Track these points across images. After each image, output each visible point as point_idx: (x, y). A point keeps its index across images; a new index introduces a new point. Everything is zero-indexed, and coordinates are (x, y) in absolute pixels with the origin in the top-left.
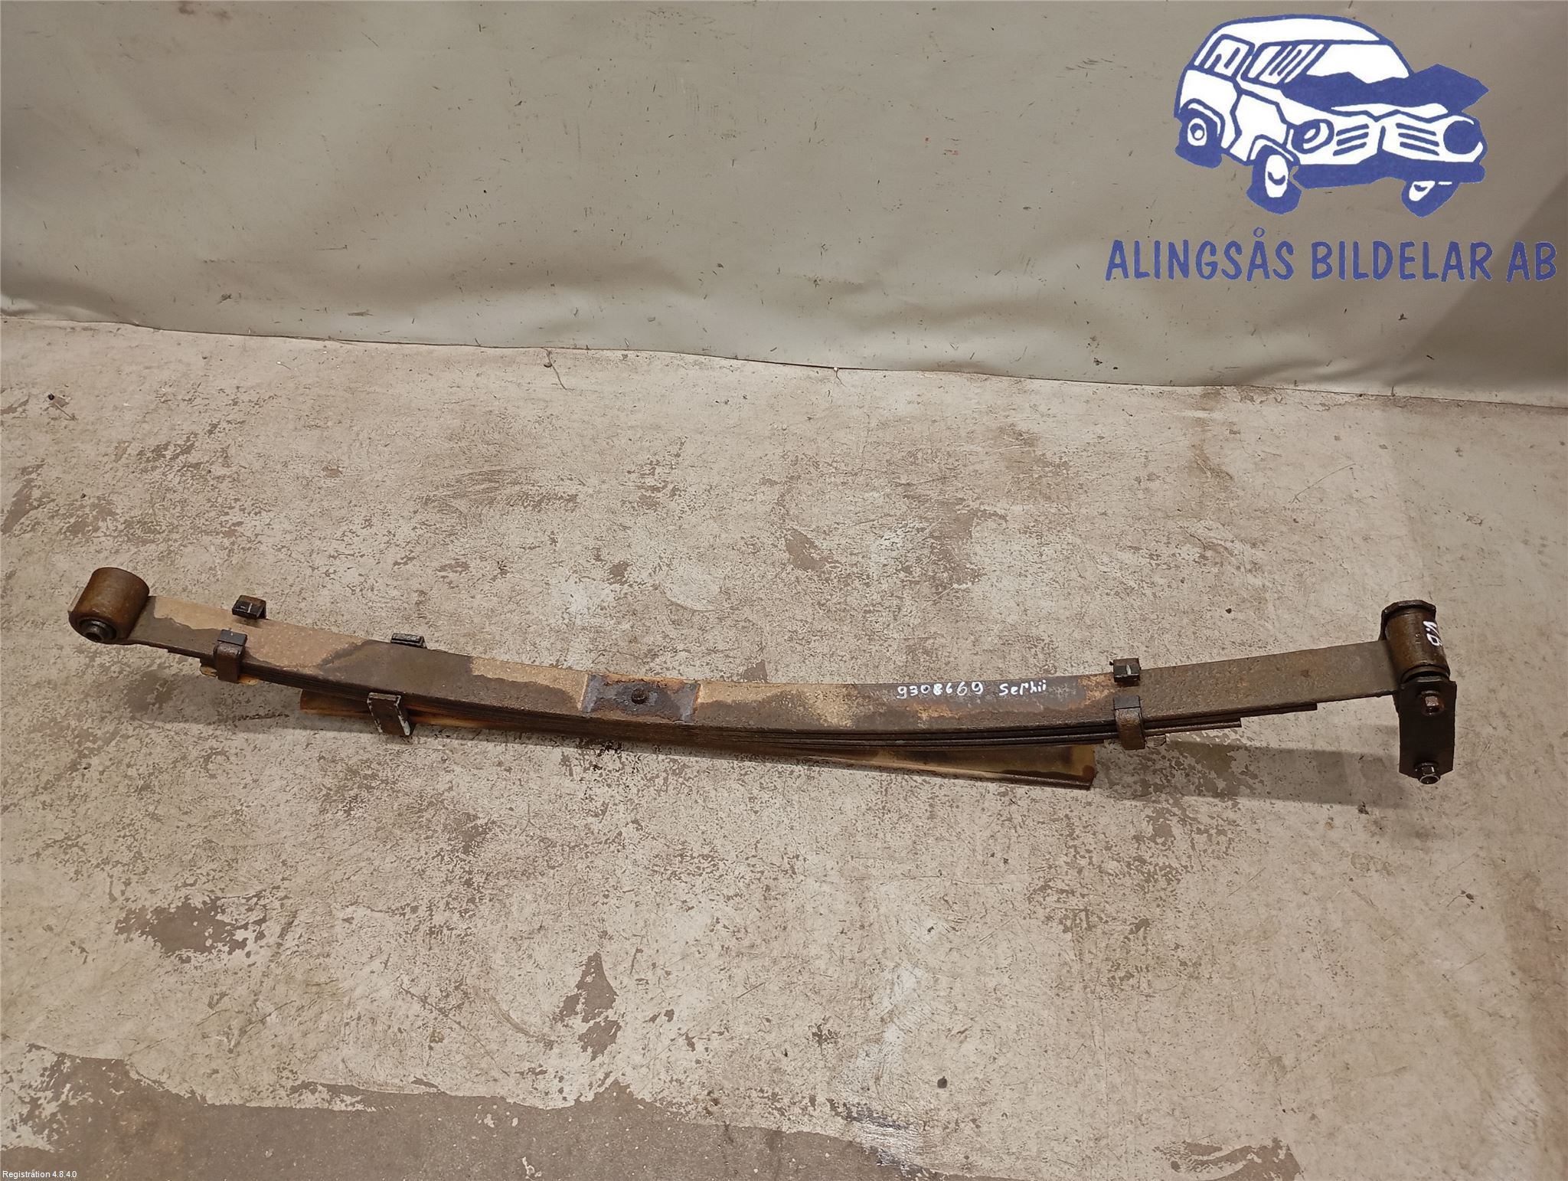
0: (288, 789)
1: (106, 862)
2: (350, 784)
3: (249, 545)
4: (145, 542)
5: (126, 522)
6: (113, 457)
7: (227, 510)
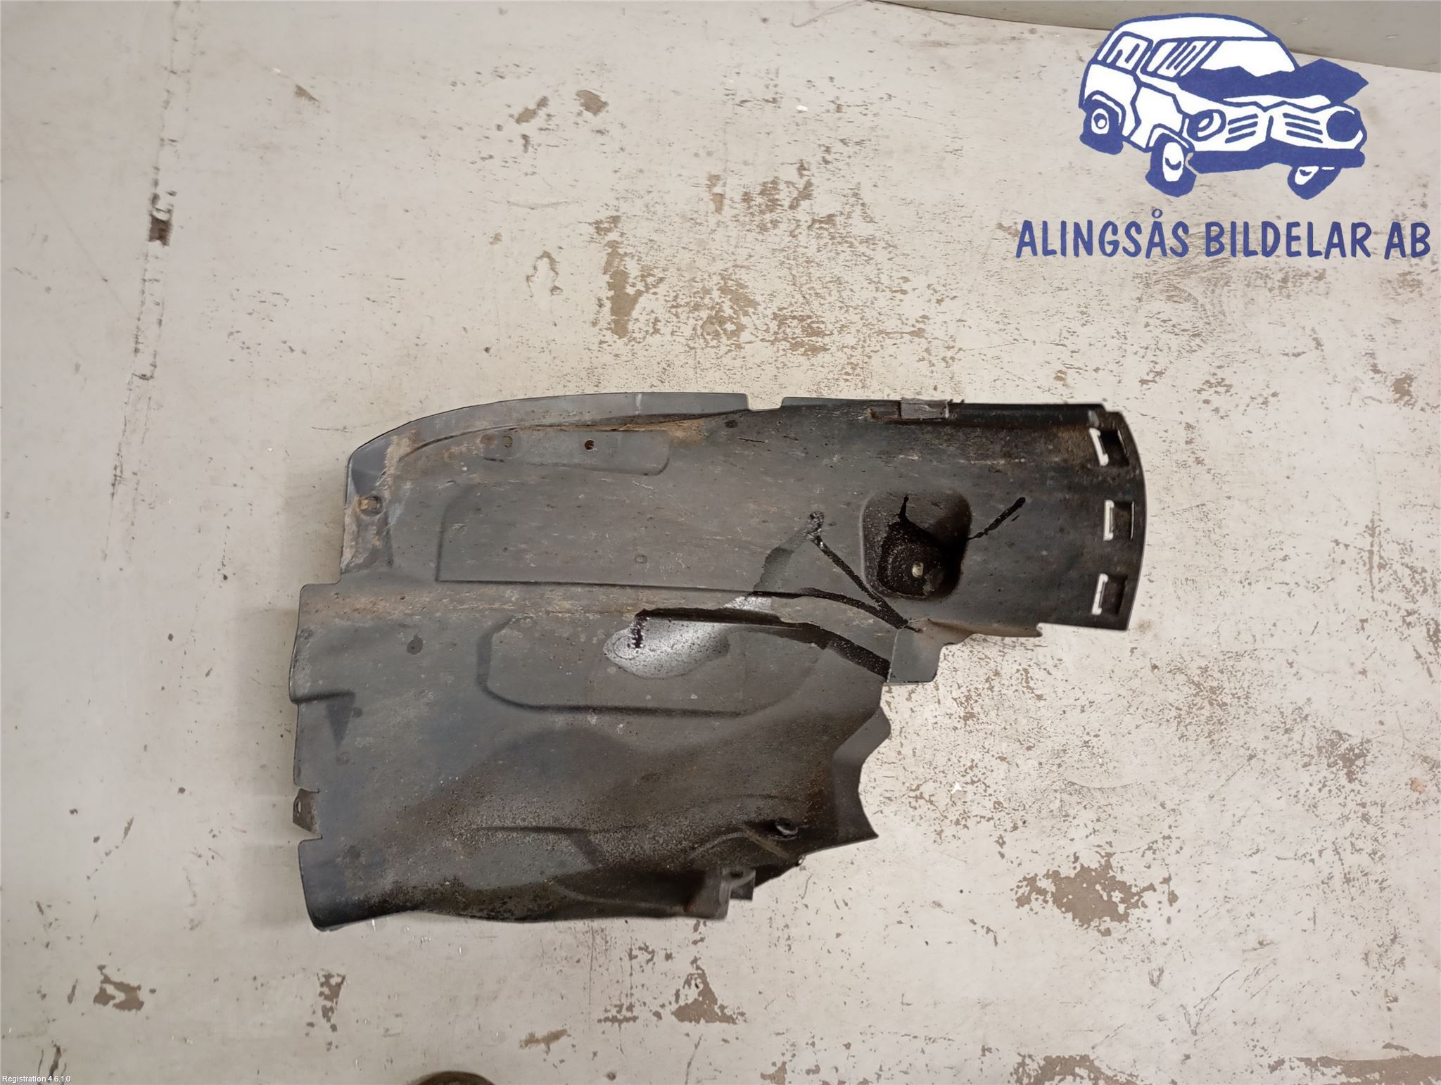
0: (1131, 710)
1: (965, 815)
2: (1198, 700)
3: (949, 354)
4: (815, 350)
5: (775, 316)
6: (712, 206)
7: (899, 296)
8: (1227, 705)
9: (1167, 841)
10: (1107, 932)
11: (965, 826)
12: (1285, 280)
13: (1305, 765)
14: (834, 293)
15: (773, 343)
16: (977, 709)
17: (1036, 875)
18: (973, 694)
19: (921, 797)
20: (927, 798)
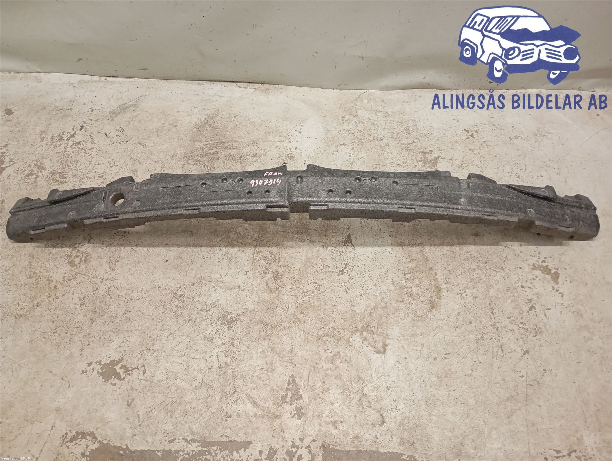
1: (71, 339)
2: (174, 299)
5: (51, 173)
6: (40, 140)
7: (97, 166)
8: (184, 301)
9: (148, 351)
10: (115, 384)
11: (70, 343)
12: (240, 157)
13: (211, 324)
14: (74, 165)
15: (48, 181)
16: (86, 301)
17: (92, 362)
18: (86, 296)
19: (56, 332)
20: (58, 332)
